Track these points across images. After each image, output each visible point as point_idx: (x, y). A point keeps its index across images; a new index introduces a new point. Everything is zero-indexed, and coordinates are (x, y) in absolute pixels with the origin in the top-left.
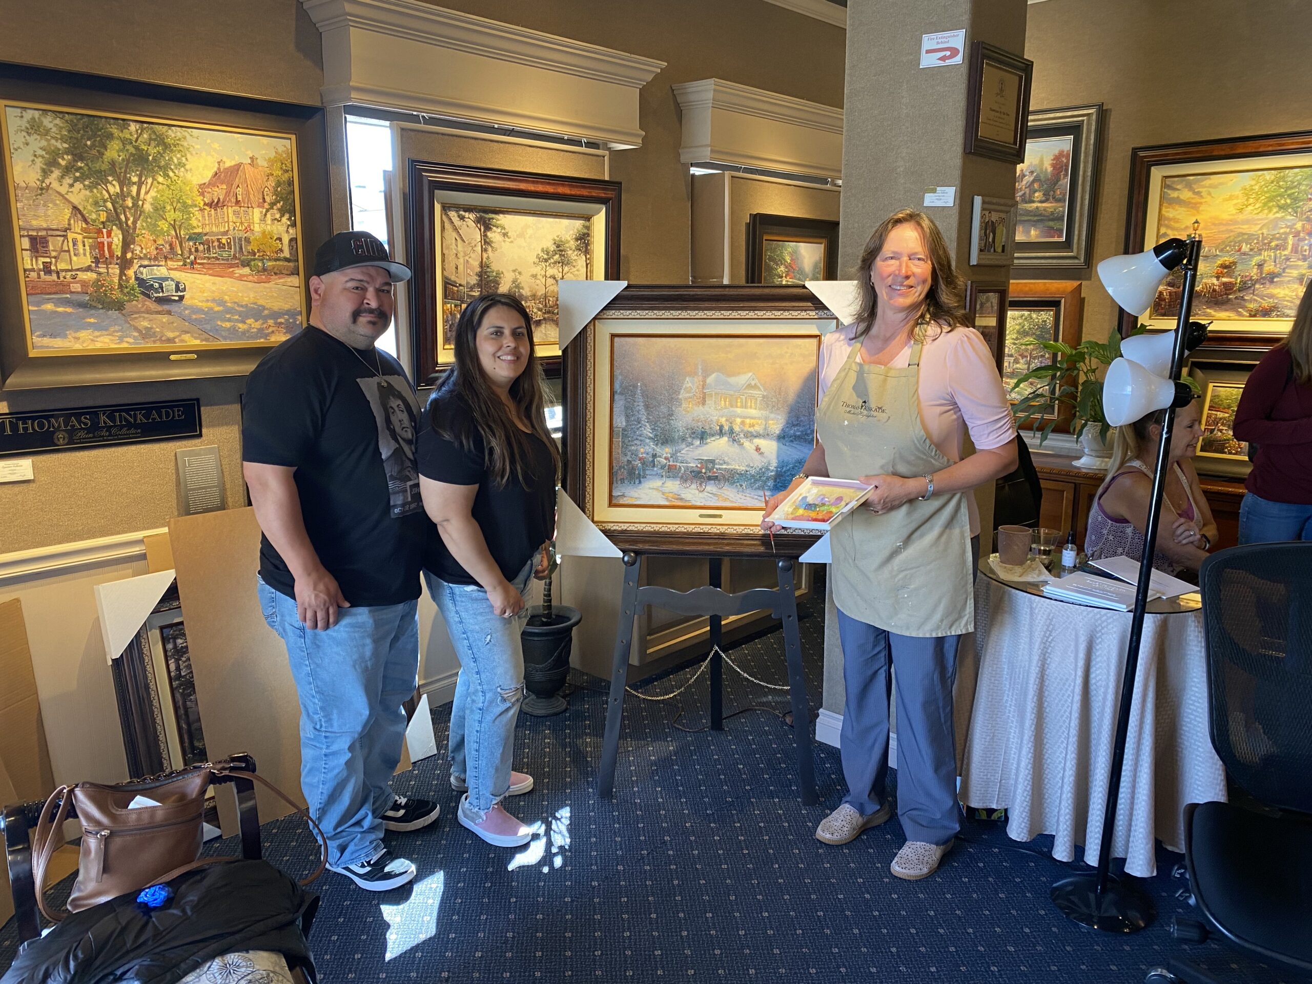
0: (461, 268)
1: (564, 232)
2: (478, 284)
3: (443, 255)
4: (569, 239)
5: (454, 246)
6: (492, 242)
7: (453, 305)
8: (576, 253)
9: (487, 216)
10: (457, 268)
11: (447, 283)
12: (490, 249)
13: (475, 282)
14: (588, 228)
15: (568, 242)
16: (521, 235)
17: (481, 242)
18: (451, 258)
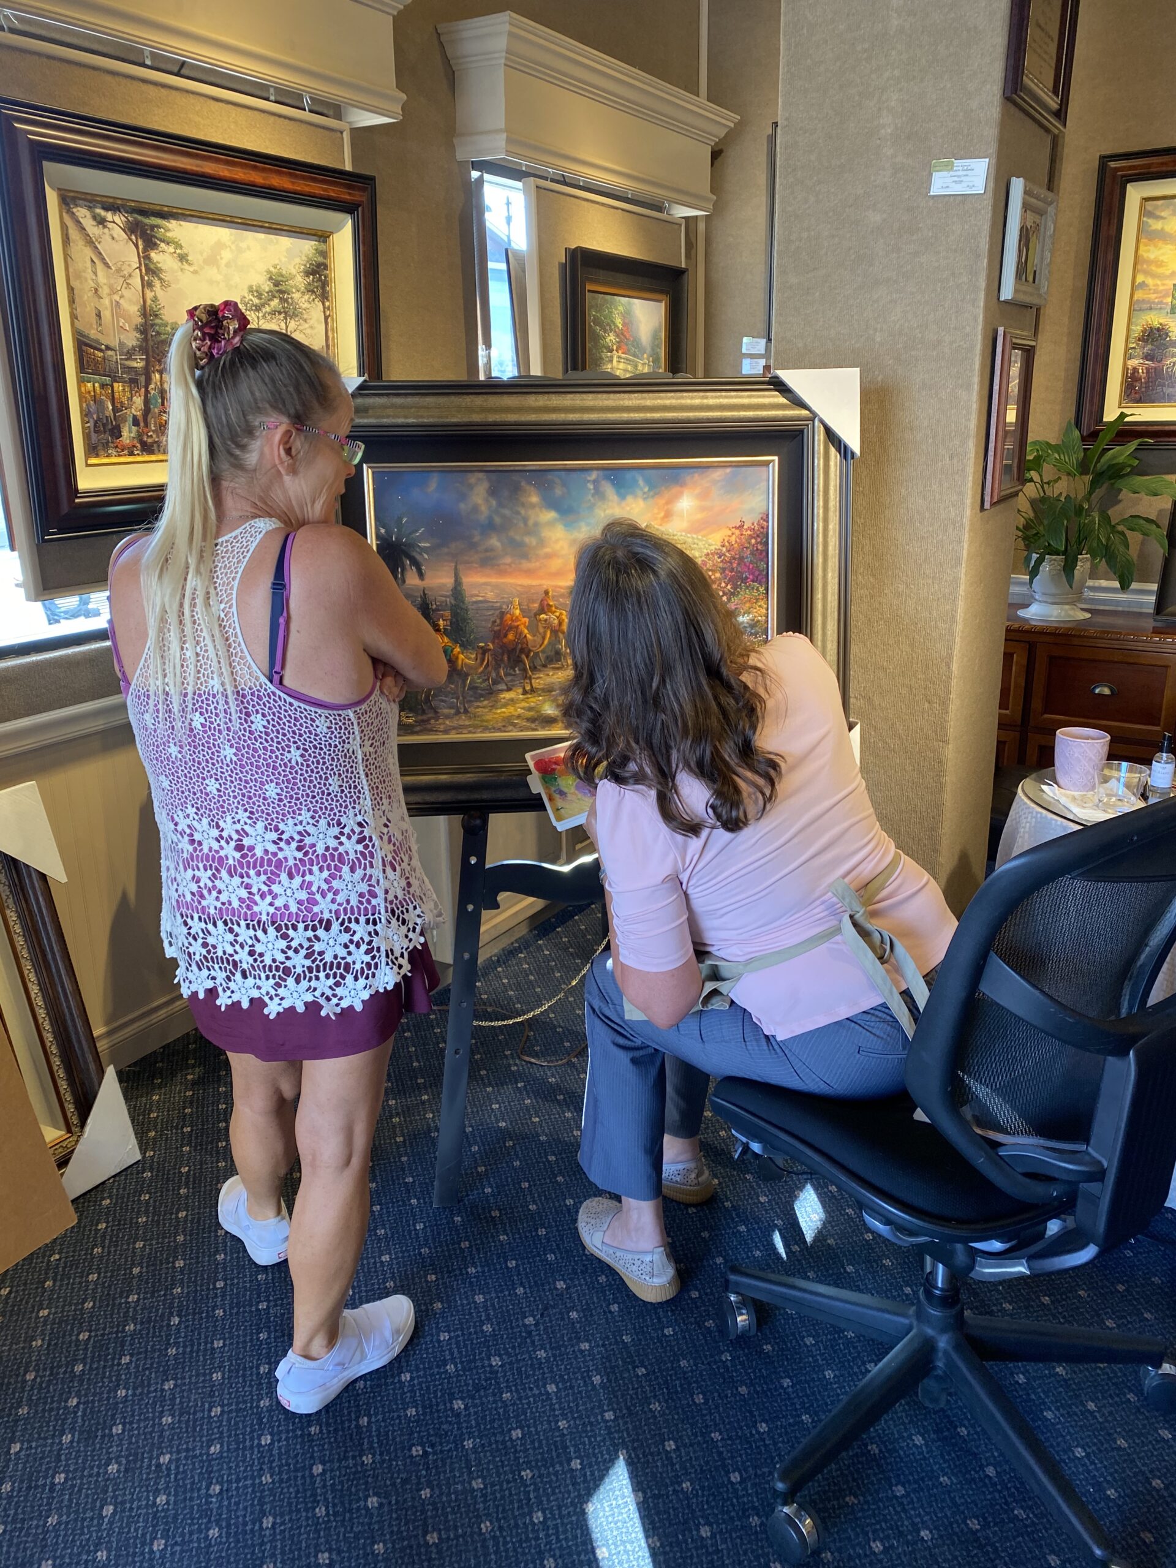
0: (106, 314)
1: (284, 259)
2: (141, 348)
3: (71, 290)
4: (294, 272)
5: (89, 274)
6: (160, 270)
7: (97, 385)
8: (306, 297)
9: (147, 221)
10: (99, 315)
11: (83, 344)
12: (157, 283)
13: (135, 343)
14: (324, 254)
15: (293, 277)
16: (212, 260)
17: (139, 268)
18: (85, 294)
